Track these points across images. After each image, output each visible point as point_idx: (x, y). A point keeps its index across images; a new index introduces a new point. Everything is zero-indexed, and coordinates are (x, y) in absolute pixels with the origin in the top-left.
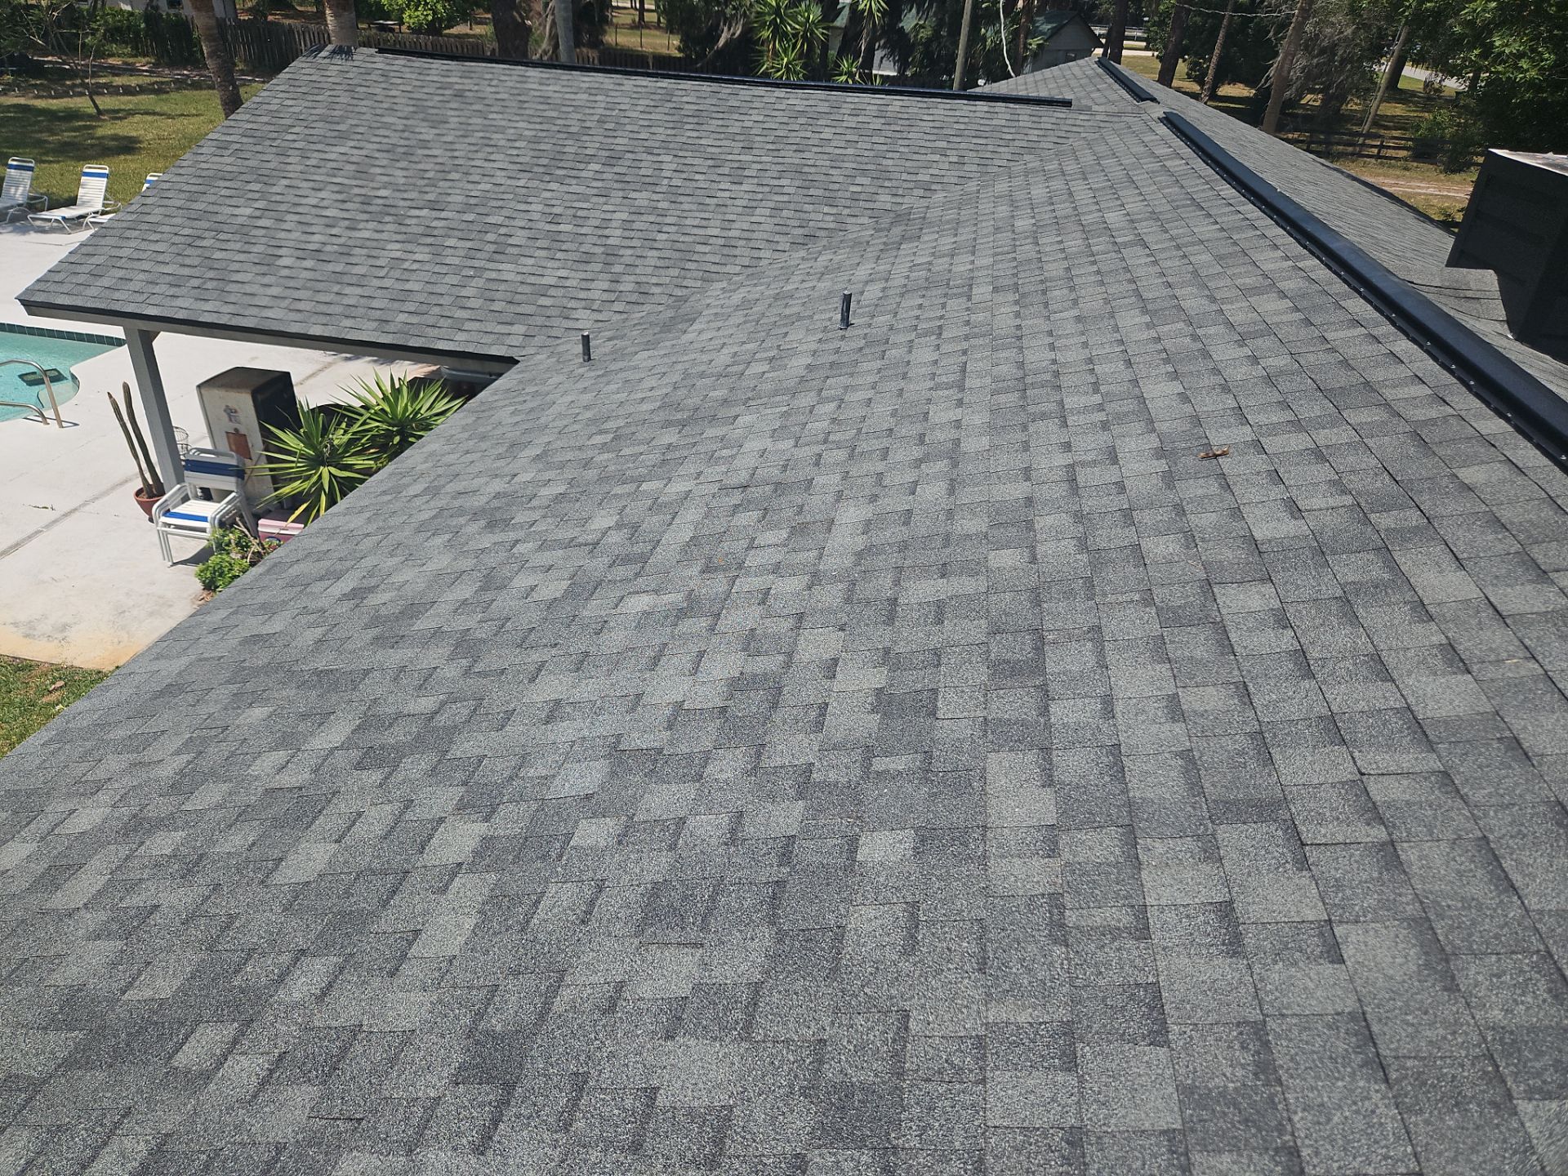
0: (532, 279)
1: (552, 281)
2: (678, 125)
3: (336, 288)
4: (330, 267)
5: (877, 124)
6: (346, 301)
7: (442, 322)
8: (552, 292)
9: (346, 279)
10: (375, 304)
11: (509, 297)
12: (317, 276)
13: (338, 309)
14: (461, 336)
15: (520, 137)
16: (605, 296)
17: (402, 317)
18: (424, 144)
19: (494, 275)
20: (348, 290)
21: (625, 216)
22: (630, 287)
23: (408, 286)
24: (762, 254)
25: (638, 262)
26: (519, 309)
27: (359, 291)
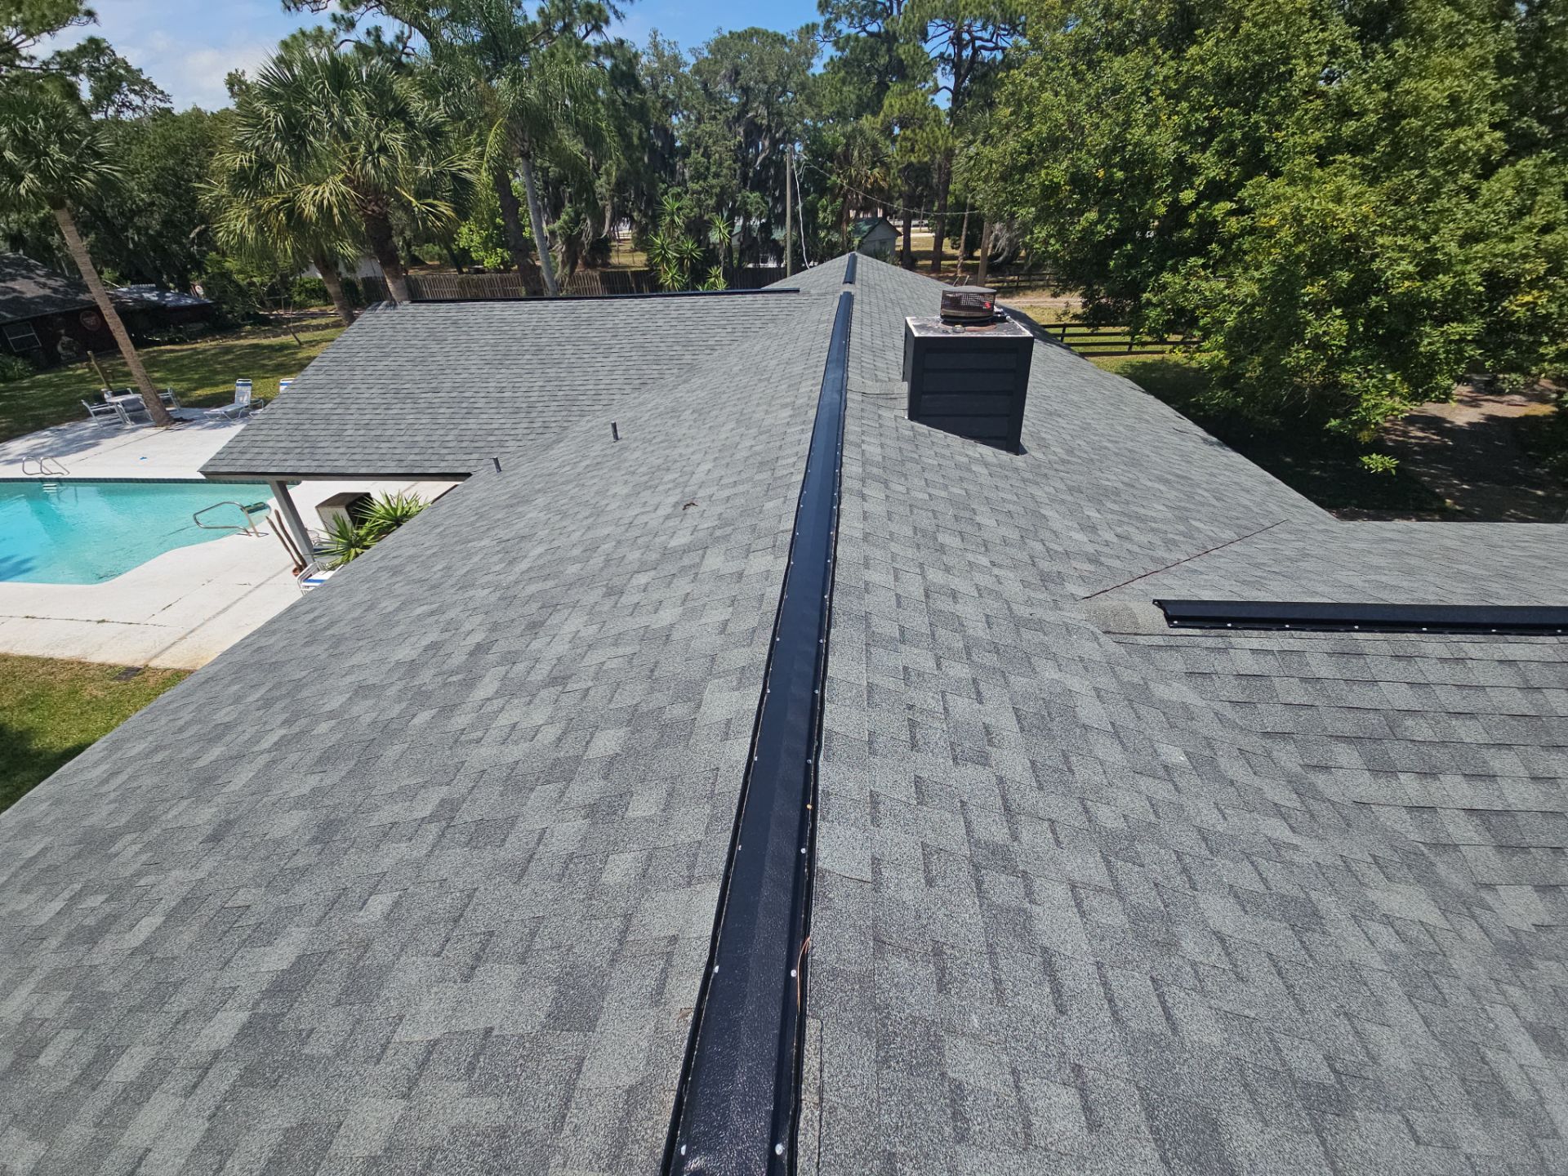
0: (485, 427)
1: (496, 426)
2: (577, 327)
3: (376, 445)
4: (373, 433)
5: (689, 314)
6: (381, 451)
7: (433, 458)
8: (496, 432)
9: (382, 439)
10: (397, 451)
11: (471, 438)
12: (366, 439)
13: (375, 457)
14: (443, 464)
15: (487, 344)
16: (525, 431)
17: (412, 457)
18: (432, 354)
19: (464, 427)
20: (383, 445)
21: (541, 384)
22: (539, 424)
23: (416, 439)
24: (615, 397)
25: (546, 409)
26: (477, 445)
27: (388, 445)
